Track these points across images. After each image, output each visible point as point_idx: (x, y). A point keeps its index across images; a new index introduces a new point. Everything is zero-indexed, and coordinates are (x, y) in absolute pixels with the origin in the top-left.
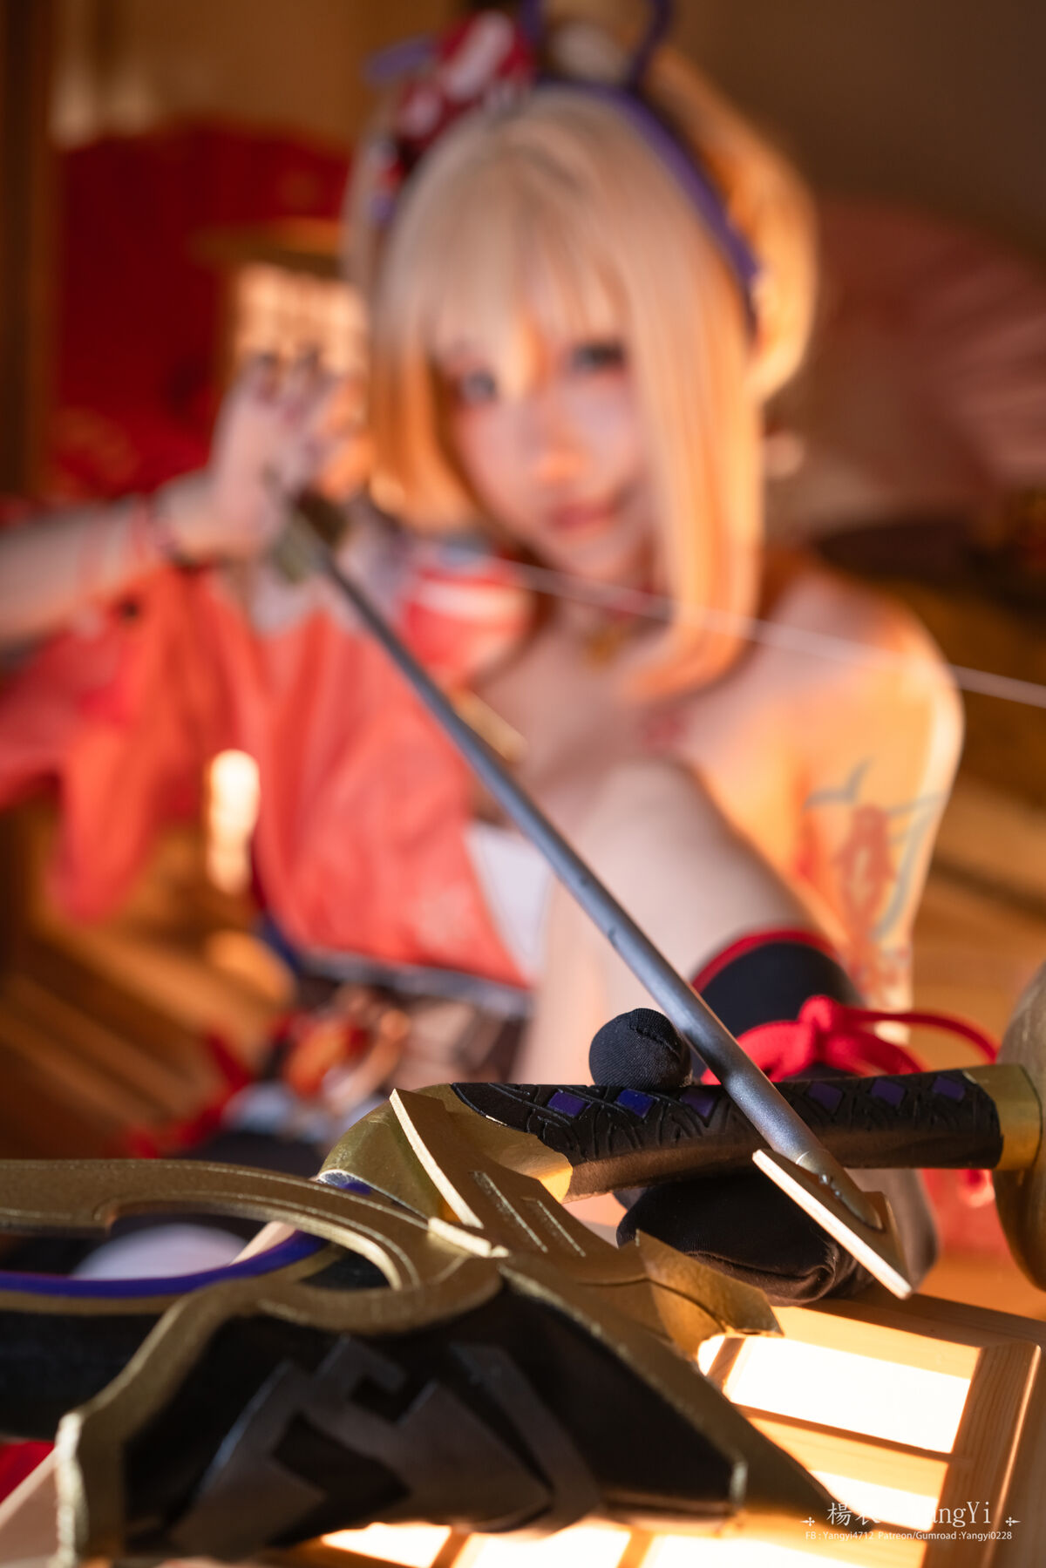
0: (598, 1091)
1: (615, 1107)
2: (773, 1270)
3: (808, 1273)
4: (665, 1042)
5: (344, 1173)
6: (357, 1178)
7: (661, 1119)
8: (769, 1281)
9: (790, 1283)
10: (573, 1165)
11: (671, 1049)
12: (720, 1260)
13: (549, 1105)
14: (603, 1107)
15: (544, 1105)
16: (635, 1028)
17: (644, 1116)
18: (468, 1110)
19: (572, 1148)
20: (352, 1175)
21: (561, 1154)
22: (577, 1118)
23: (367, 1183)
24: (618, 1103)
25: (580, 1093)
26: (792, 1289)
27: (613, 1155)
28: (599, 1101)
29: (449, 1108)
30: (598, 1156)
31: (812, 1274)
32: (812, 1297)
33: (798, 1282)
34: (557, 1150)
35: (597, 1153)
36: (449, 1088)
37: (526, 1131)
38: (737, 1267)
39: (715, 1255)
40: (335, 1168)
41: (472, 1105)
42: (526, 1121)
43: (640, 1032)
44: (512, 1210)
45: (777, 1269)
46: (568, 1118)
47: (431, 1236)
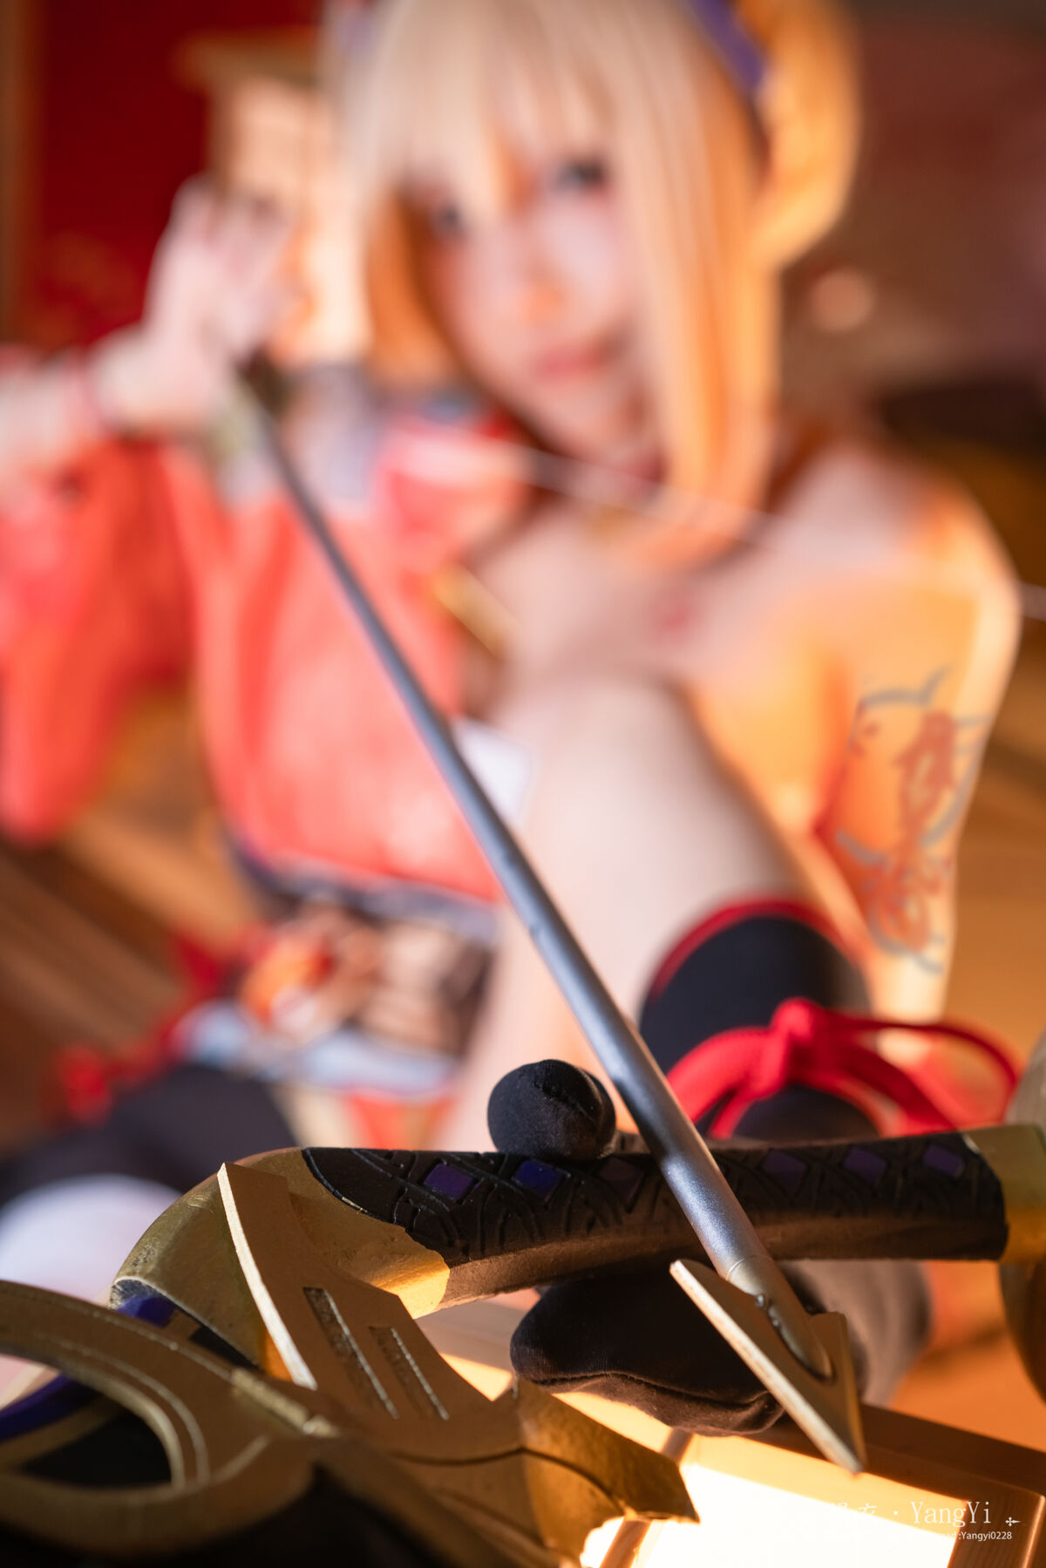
0: (492, 1162)
1: (511, 1187)
2: (707, 1395)
3: (752, 1400)
4: (578, 1106)
5: (145, 1282)
6: (159, 1290)
7: (569, 1202)
8: (702, 1409)
9: (730, 1412)
10: (450, 1268)
11: (585, 1113)
12: (640, 1382)
13: (425, 1183)
14: (496, 1185)
15: (420, 1183)
16: (541, 1086)
17: (547, 1199)
18: (321, 1192)
19: (451, 1244)
20: (153, 1286)
21: (434, 1252)
22: (459, 1202)
23: (171, 1298)
24: (518, 1182)
25: (469, 1165)
26: (731, 1419)
27: (502, 1250)
28: (492, 1177)
29: (296, 1187)
30: (482, 1255)
31: (758, 1399)
32: (757, 1428)
33: (739, 1411)
34: (429, 1247)
35: (483, 1250)
36: (300, 1155)
37: (391, 1221)
38: (661, 1391)
39: (632, 1375)
40: (134, 1273)
41: (325, 1182)
42: (393, 1209)
43: (547, 1091)
44: (355, 1346)
45: (712, 1395)
46: (449, 1203)
47: (236, 1392)
